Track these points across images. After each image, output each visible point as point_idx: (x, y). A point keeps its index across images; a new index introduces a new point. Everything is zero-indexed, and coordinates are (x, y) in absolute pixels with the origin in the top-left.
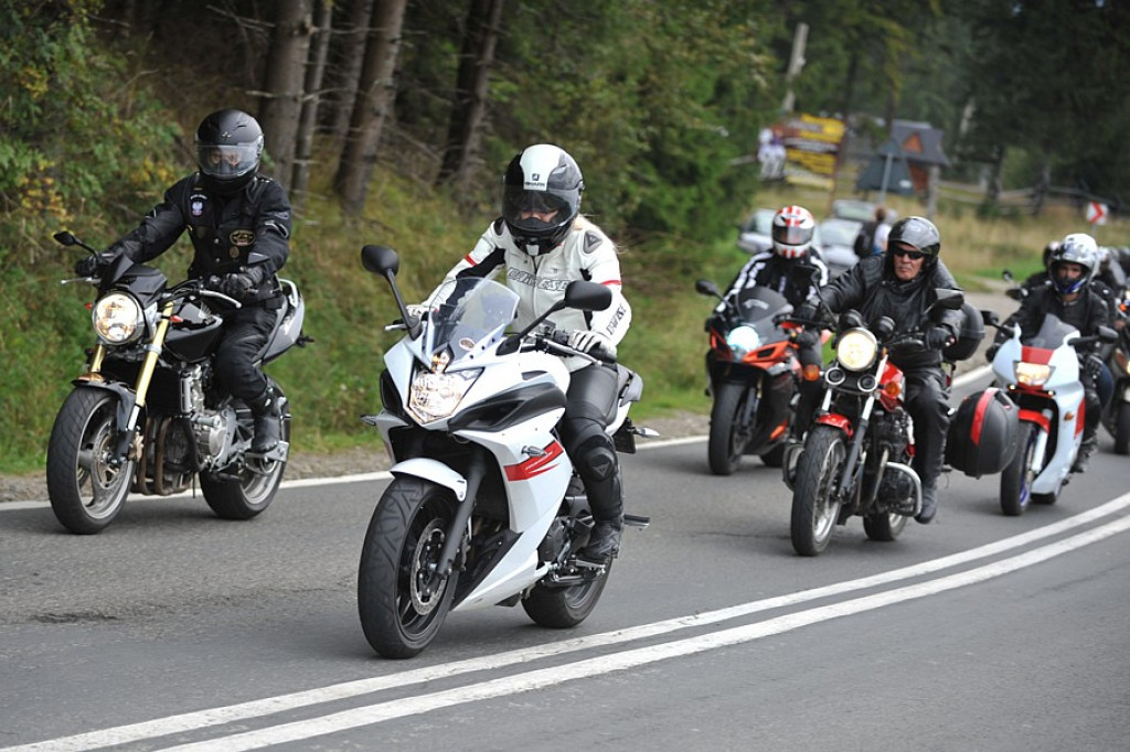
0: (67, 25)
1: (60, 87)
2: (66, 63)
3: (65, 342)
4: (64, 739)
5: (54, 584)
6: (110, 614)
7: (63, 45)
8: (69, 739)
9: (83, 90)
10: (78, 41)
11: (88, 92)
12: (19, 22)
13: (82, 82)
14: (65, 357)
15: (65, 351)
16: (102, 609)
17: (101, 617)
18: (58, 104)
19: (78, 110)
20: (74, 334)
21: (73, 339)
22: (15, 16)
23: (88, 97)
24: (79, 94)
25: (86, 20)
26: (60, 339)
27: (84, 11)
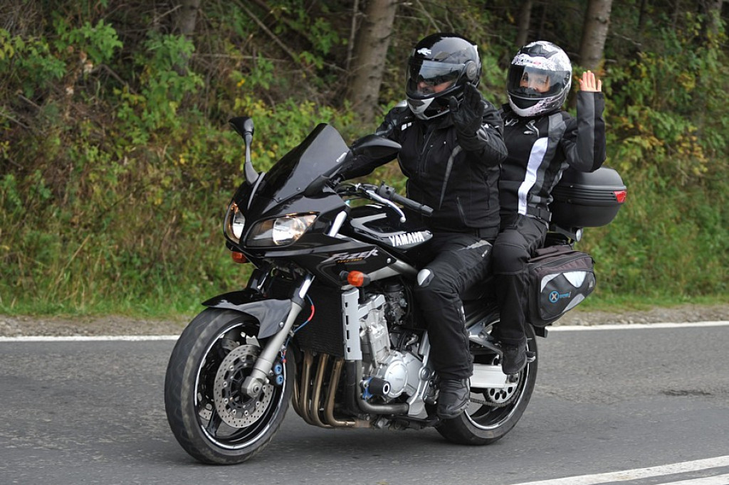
0: (707, 49)
1: (702, 85)
2: (706, 71)
3: (701, 232)
4: (667, 466)
5: (677, 372)
6: (708, 391)
7: (704, 60)
8: (670, 466)
9: (715, 86)
10: (713, 58)
11: (718, 88)
12: (679, 47)
13: (715, 82)
14: (701, 240)
15: (701, 236)
16: (703, 388)
17: (702, 393)
18: (701, 94)
19: (712, 98)
20: (707, 227)
21: (706, 230)
22: (677, 43)
23: (717, 90)
24: (712, 88)
25: (717, 46)
26: (698, 229)
27: (717, 41)
